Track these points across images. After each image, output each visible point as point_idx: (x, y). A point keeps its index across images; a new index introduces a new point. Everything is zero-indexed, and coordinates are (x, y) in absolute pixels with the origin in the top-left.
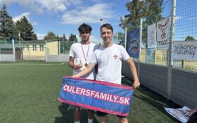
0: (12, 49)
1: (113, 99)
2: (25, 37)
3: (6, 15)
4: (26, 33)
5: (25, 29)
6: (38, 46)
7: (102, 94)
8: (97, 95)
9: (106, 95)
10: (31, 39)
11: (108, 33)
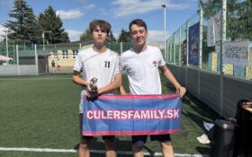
0: (34, 58)
1: (158, 115)
2: (51, 38)
3: (24, 6)
4: (53, 32)
5: (51, 25)
6: (70, 51)
7: (142, 112)
8: (137, 116)
9: (148, 112)
10: (60, 42)
11: (141, 32)
